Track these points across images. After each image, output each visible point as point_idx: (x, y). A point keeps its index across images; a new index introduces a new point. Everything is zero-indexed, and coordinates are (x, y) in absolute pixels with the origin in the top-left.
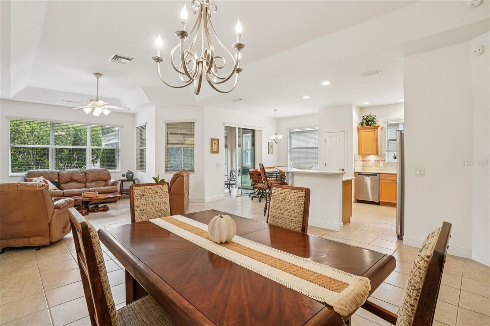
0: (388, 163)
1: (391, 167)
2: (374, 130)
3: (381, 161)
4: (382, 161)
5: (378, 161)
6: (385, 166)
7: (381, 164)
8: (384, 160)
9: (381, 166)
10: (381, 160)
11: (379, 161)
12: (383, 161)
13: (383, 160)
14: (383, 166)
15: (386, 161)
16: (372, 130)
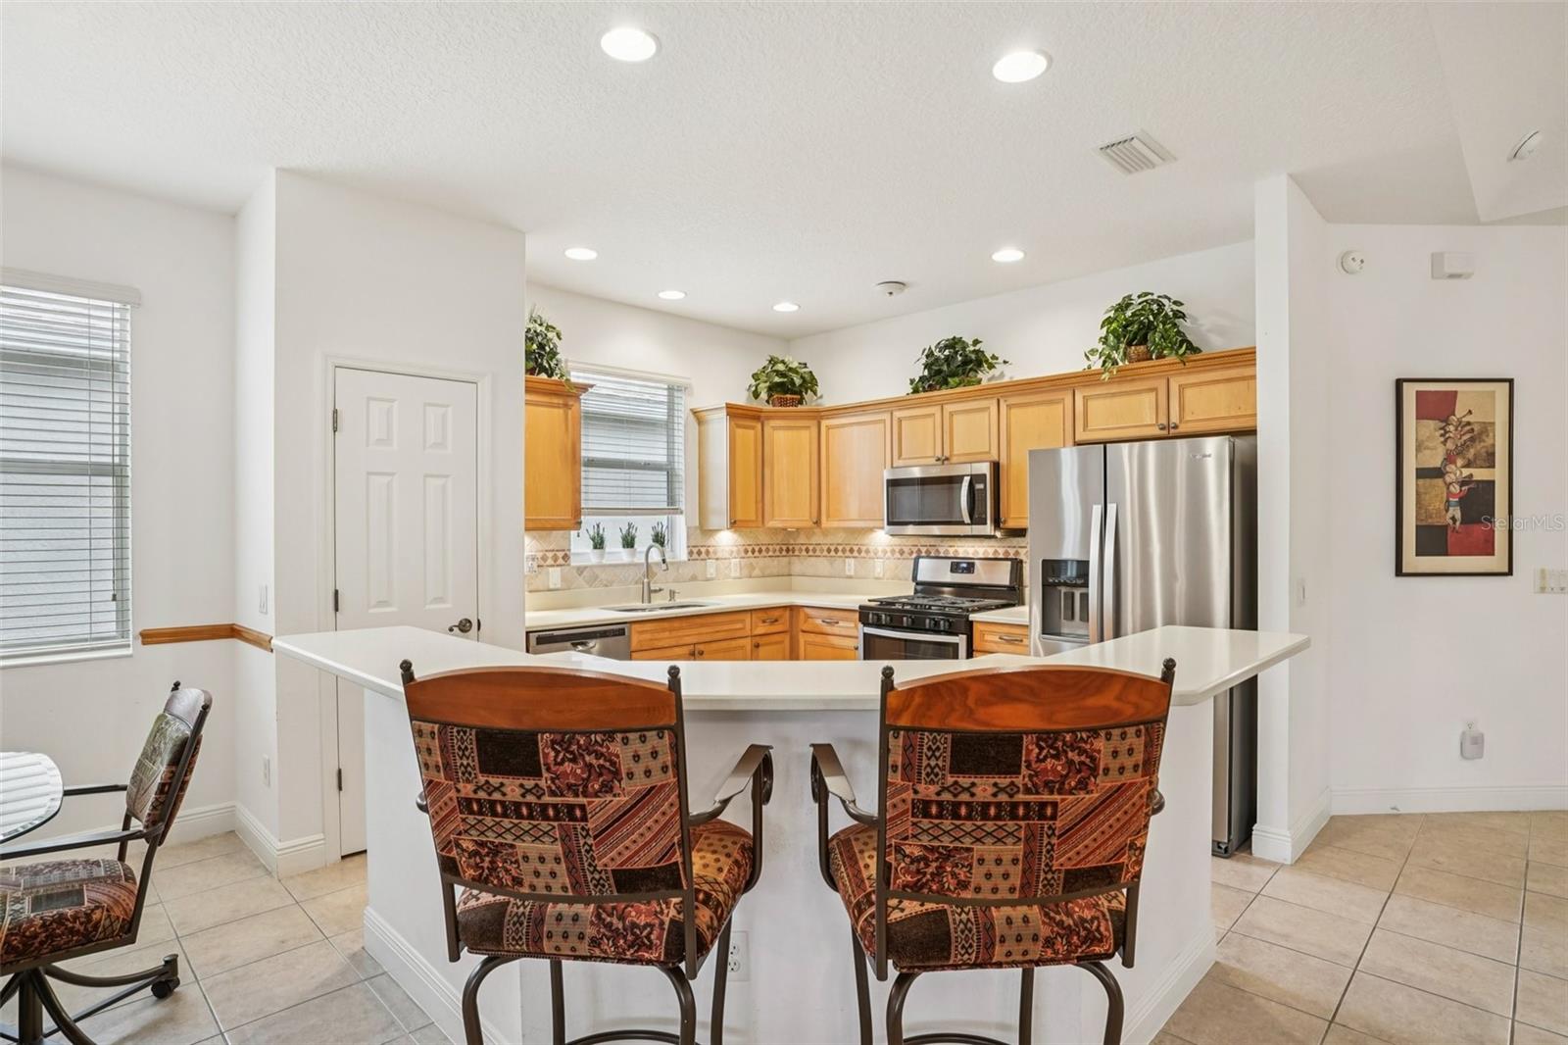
0: (581, 570)
1: (591, 586)
2: (566, 406)
3: (550, 562)
4: (555, 561)
5: (542, 563)
6: (567, 585)
7: (554, 577)
8: (566, 557)
9: (552, 586)
10: (550, 555)
11: (544, 558)
12: (561, 561)
13: (560, 554)
14: (559, 586)
15: (574, 562)
16: (555, 400)
